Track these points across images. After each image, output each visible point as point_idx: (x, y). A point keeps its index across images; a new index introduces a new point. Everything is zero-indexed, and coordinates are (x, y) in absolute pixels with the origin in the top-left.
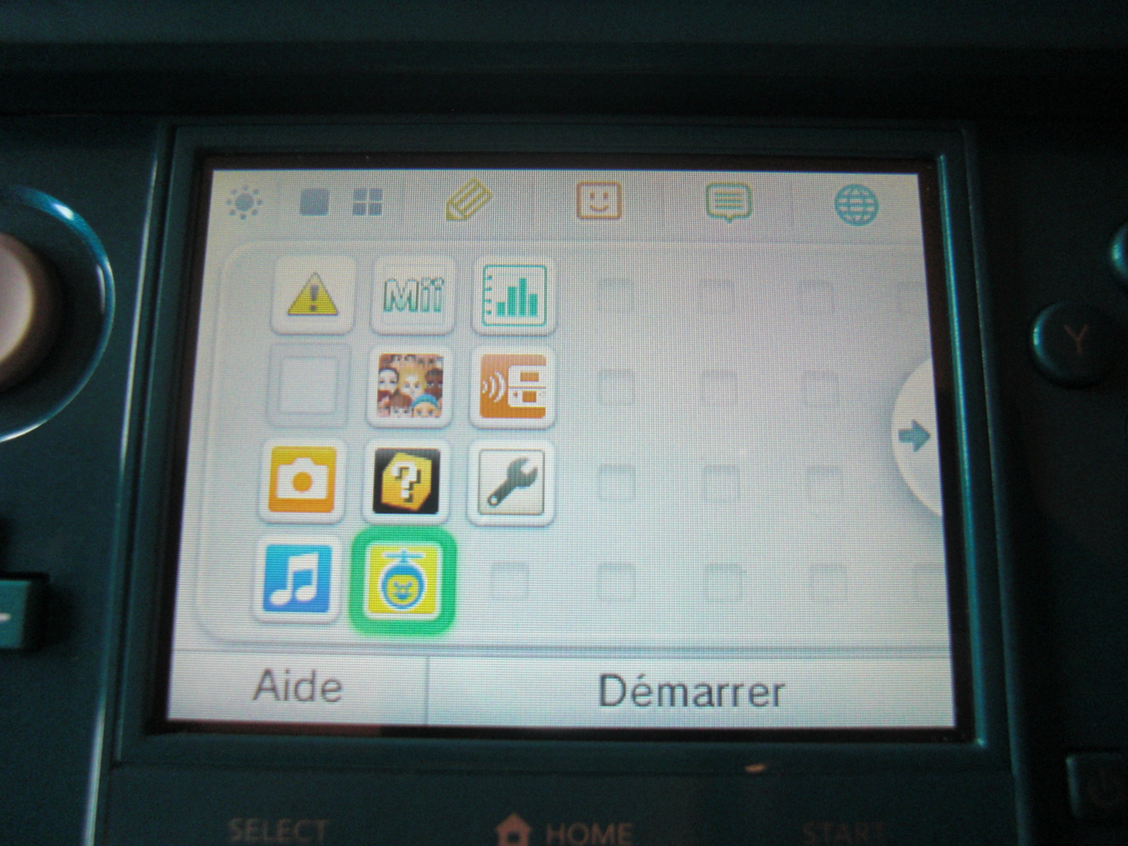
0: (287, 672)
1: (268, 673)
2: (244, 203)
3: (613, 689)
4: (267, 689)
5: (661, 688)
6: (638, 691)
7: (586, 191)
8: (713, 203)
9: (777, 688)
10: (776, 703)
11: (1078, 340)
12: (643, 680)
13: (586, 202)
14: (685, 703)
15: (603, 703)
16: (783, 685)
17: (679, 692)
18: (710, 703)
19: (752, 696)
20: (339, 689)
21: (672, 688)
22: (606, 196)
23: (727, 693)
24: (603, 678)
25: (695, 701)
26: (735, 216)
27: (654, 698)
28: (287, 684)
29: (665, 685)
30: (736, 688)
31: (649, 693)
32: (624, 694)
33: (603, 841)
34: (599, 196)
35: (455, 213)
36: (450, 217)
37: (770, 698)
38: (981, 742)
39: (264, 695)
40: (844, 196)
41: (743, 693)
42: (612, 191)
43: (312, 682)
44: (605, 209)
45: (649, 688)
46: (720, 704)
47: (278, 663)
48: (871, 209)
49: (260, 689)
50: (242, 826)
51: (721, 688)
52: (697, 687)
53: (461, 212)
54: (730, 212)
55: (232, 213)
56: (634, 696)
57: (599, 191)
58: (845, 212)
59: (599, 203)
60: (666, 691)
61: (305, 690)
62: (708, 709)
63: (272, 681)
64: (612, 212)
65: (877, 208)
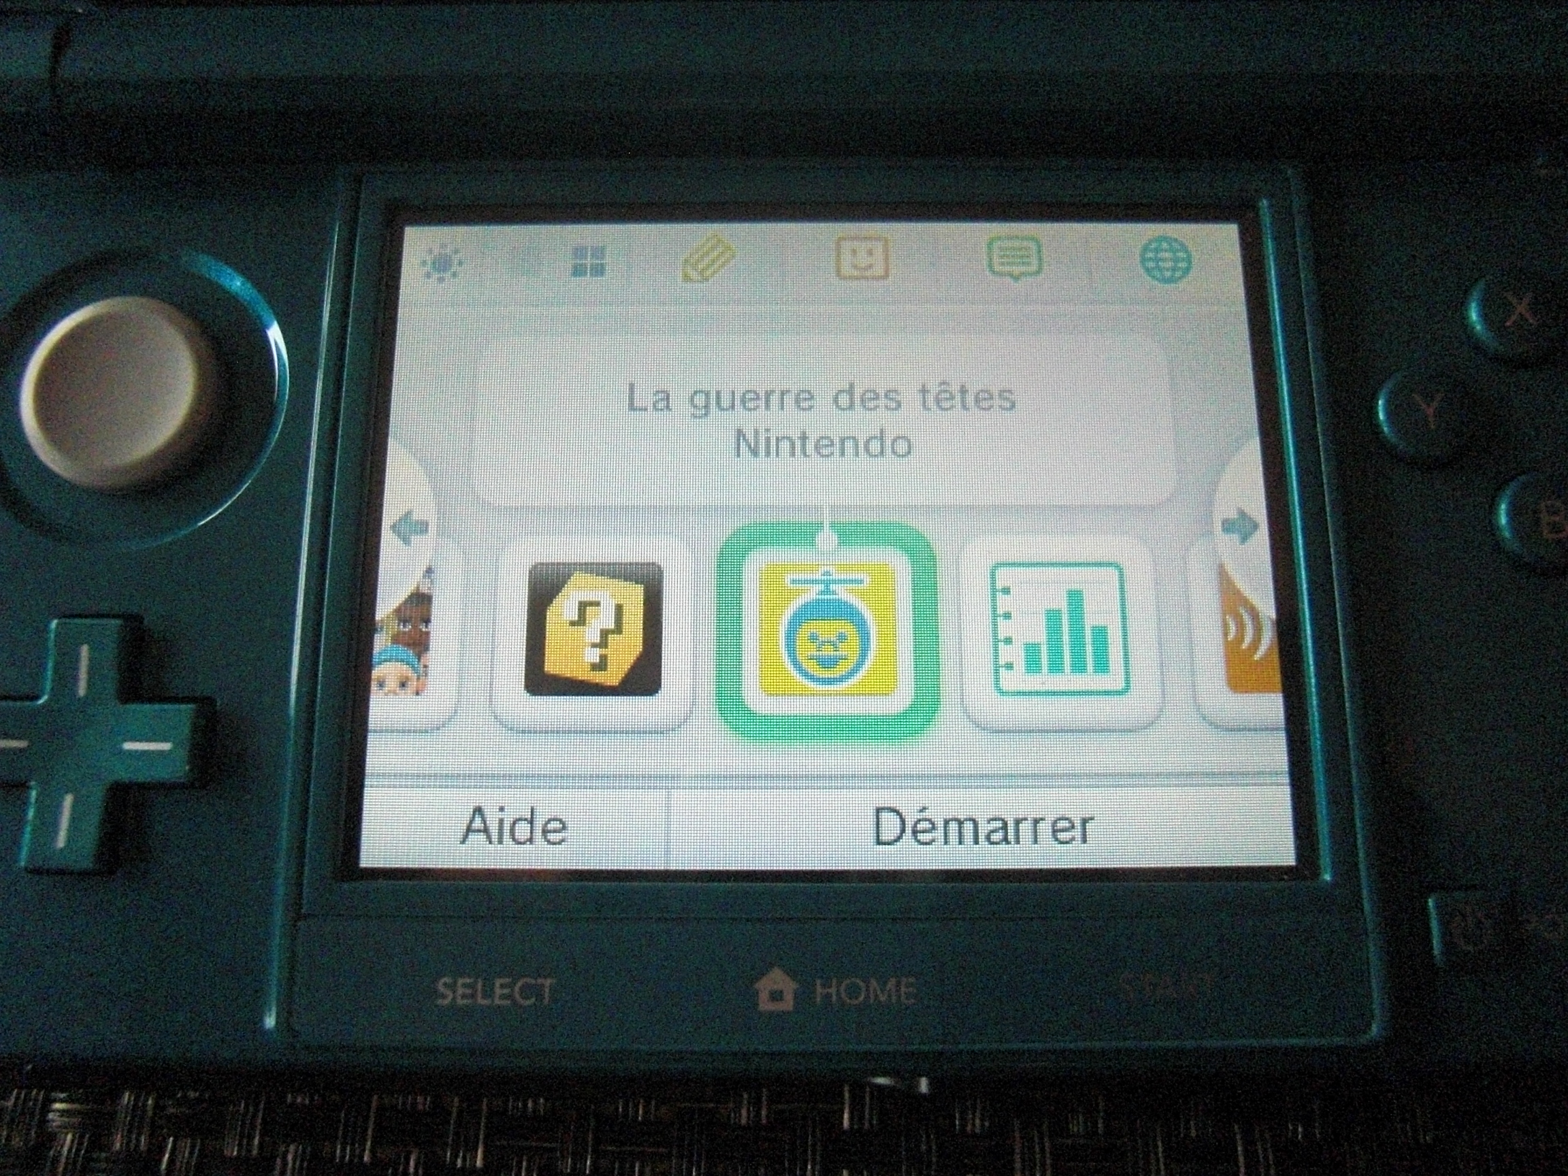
0: (502, 809)
1: (478, 810)
2: (442, 265)
3: (890, 825)
4: (479, 831)
5: (946, 822)
6: (920, 826)
7: (847, 246)
8: (996, 260)
9: (1085, 821)
10: (1084, 841)
11: (1431, 411)
12: (926, 814)
13: (847, 258)
14: (976, 842)
15: (879, 842)
16: (1092, 819)
17: (969, 826)
18: (1006, 840)
19: (1055, 831)
20: (564, 828)
21: (960, 823)
22: (870, 253)
23: (1026, 827)
24: (878, 810)
25: (988, 838)
26: (1023, 274)
27: (939, 834)
28: (501, 821)
29: (952, 820)
30: (1036, 821)
31: (934, 828)
32: (903, 831)
33: (883, 998)
34: (862, 254)
35: (693, 274)
36: (687, 278)
37: (1077, 833)
38: (1327, 877)
39: (471, 837)
40: (1151, 251)
41: (1045, 828)
42: (879, 248)
43: (531, 822)
44: (870, 266)
45: (933, 824)
46: (1018, 842)
47: (489, 799)
48: (1183, 265)
49: (469, 830)
50: (452, 987)
51: (1018, 822)
52: (989, 821)
53: (702, 272)
54: (1016, 270)
55: (428, 275)
56: (915, 832)
57: (862, 247)
58: (1153, 268)
59: (863, 260)
60: (953, 826)
61: (523, 830)
62: (1003, 846)
63: (484, 821)
64: (879, 271)
65: (1190, 262)
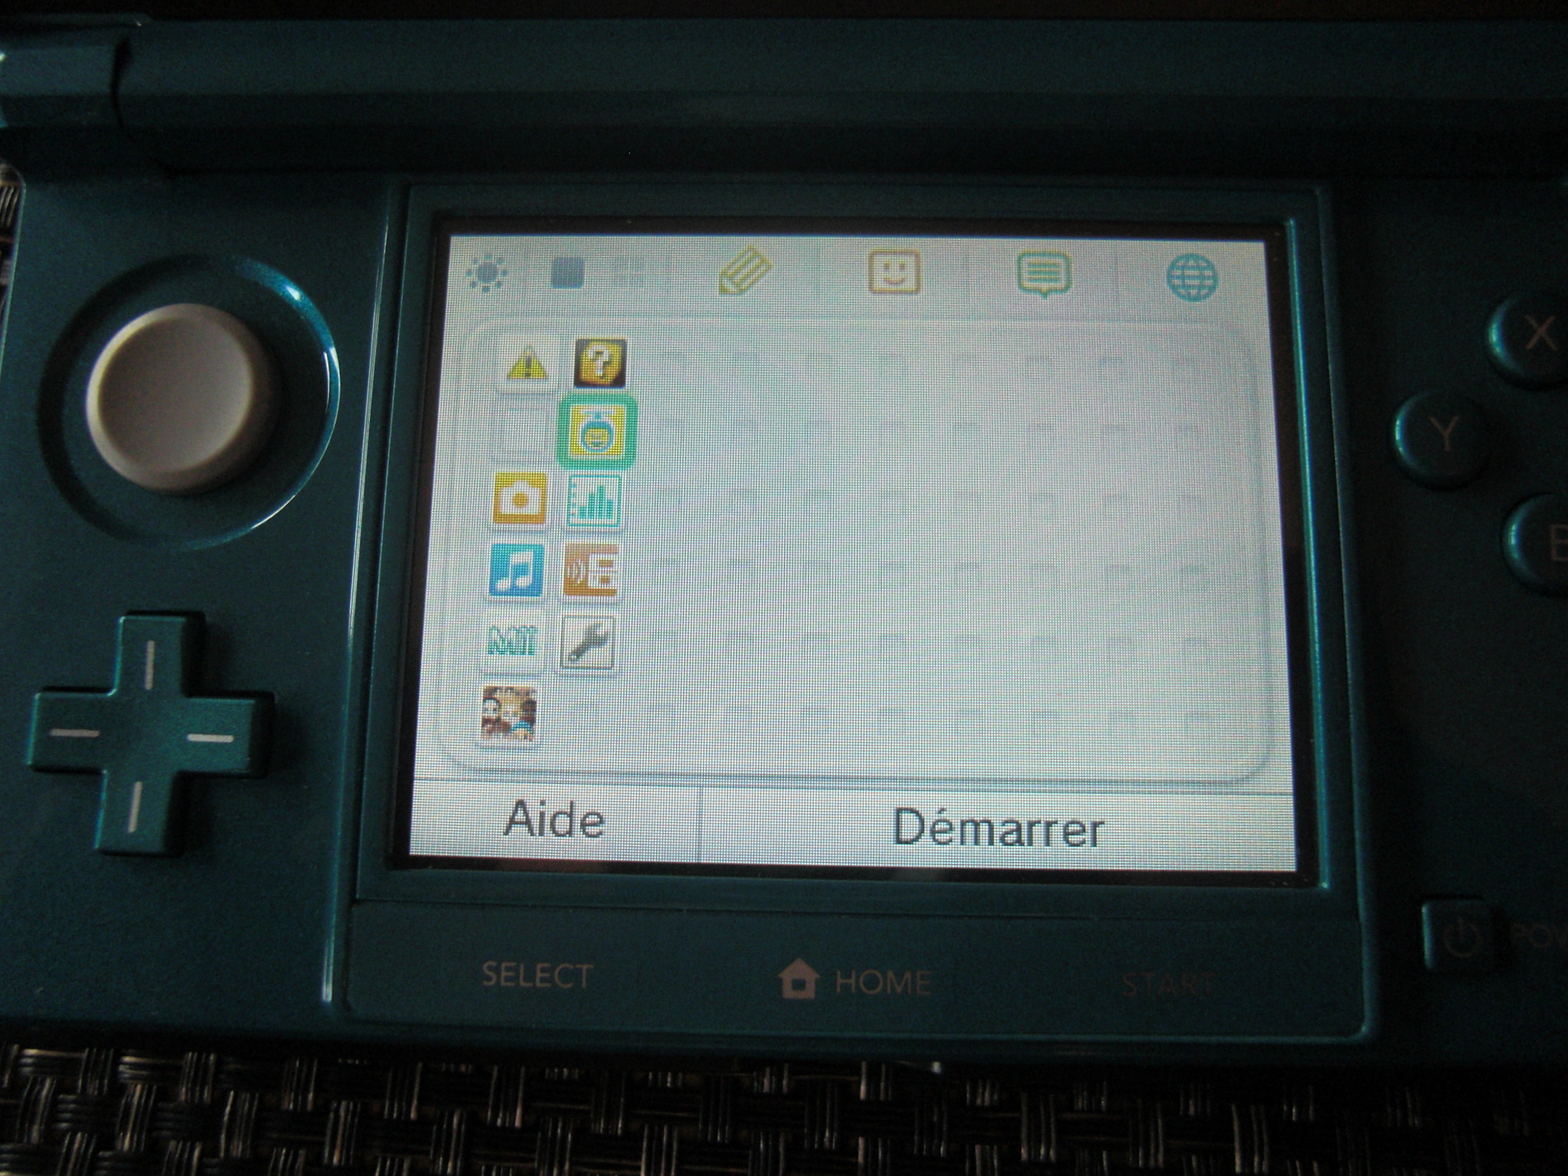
0: (543, 803)
1: (521, 804)
2: (487, 274)
3: (910, 825)
4: (521, 823)
5: (963, 823)
6: (938, 827)
7: (880, 261)
8: (1025, 276)
9: (1095, 825)
10: (1094, 844)
11: (1446, 433)
12: (944, 815)
13: (879, 275)
14: (991, 842)
15: (899, 841)
16: (1102, 823)
17: (984, 828)
18: (1019, 841)
19: (1066, 834)
20: (602, 822)
21: (976, 824)
22: (902, 267)
23: (1039, 830)
24: (899, 811)
25: (1002, 839)
26: (1050, 291)
27: (956, 834)
28: (542, 814)
29: (968, 821)
30: (1049, 824)
31: (951, 829)
32: (922, 831)
33: (899, 990)
34: (895, 268)
35: (730, 287)
36: (723, 291)
37: (1088, 836)
38: (1325, 885)
39: (515, 828)
40: (1178, 268)
41: (1057, 831)
42: (910, 261)
43: (571, 815)
44: (902, 281)
45: (951, 824)
46: (1030, 843)
47: (532, 794)
48: (1209, 282)
49: (512, 821)
50: (497, 970)
51: (1031, 825)
52: (1005, 823)
53: (738, 285)
54: (1045, 286)
55: (473, 285)
56: (933, 832)
57: (895, 261)
58: (1178, 286)
59: (895, 274)
60: (970, 828)
61: (562, 823)
62: (1017, 848)
63: (526, 813)
64: (910, 285)
65: (1216, 281)
